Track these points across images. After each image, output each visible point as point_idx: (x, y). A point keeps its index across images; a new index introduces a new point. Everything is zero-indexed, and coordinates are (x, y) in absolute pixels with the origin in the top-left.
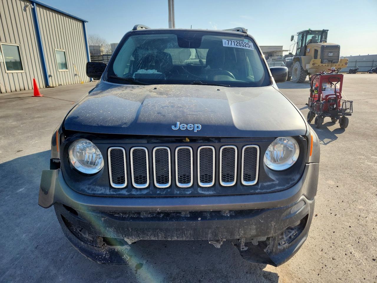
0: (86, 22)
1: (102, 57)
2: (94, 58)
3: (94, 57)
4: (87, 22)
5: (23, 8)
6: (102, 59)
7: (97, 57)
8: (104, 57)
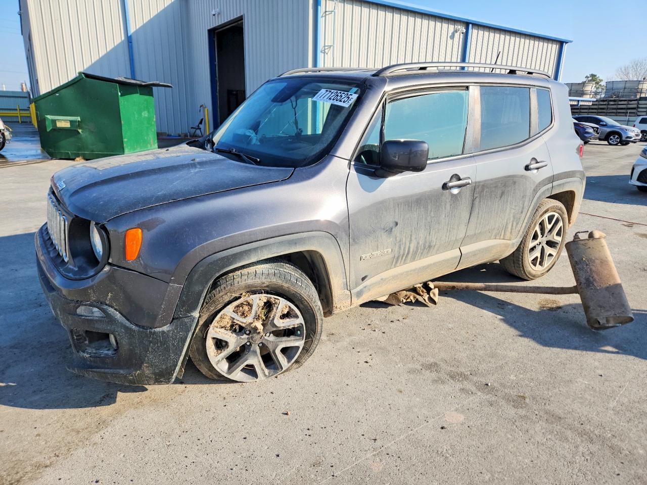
0: (566, 43)
1: (636, 102)
2: (618, 105)
3: (620, 103)
4: (571, 42)
5: (450, 34)
6: (635, 106)
7: (626, 102)
8: (640, 102)
